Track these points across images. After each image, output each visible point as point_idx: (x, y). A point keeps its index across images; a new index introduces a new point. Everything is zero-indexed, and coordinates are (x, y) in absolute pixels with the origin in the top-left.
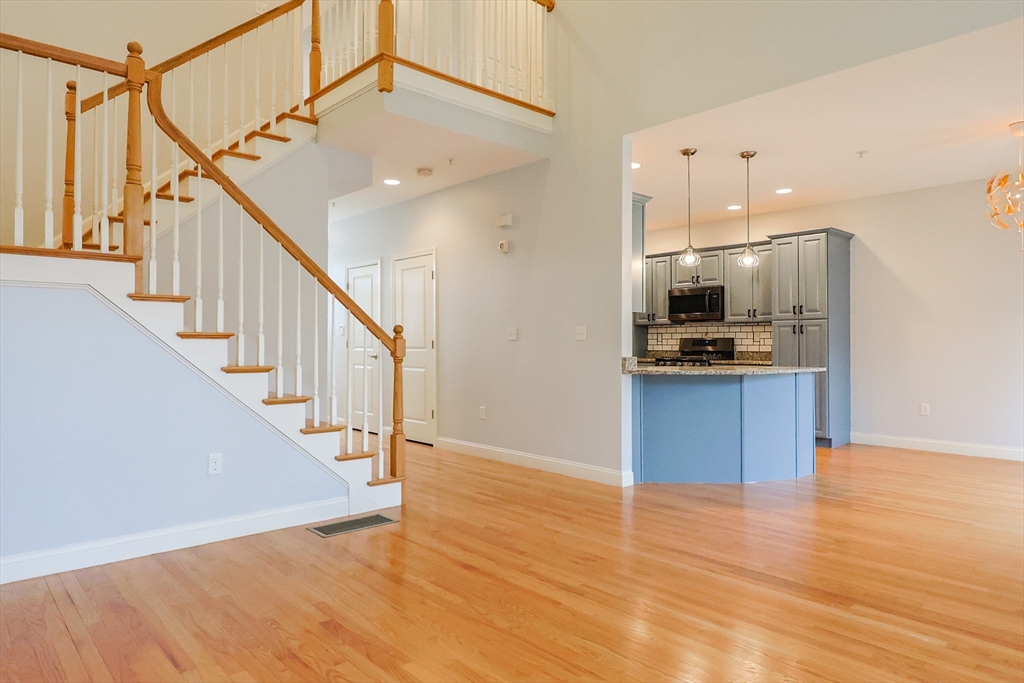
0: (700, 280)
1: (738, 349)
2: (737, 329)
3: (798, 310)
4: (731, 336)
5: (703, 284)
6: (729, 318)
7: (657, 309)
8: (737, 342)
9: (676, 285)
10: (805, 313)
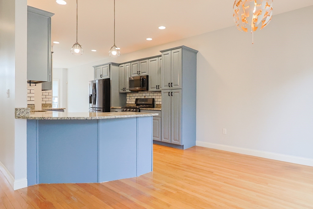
0: (140, 73)
1: (156, 103)
2: (156, 94)
3: (170, 85)
4: (153, 97)
5: (141, 74)
6: (150, 89)
7: (126, 86)
8: (156, 100)
9: (133, 75)
10: (173, 86)
